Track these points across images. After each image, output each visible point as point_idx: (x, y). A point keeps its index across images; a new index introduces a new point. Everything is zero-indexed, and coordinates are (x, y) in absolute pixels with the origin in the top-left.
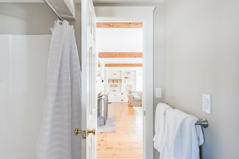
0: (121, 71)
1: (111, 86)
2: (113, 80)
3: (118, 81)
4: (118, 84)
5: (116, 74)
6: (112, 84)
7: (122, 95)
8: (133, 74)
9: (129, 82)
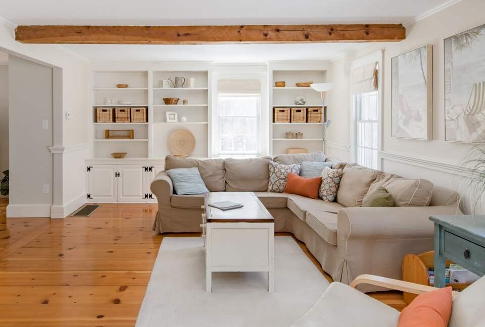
0: (146, 74)
1: (108, 135)
2: (114, 111)
3: (135, 115)
4: (134, 125)
5: (126, 86)
6: (110, 125)
7: (148, 173)
8: (194, 84)
9: (179, 120)
